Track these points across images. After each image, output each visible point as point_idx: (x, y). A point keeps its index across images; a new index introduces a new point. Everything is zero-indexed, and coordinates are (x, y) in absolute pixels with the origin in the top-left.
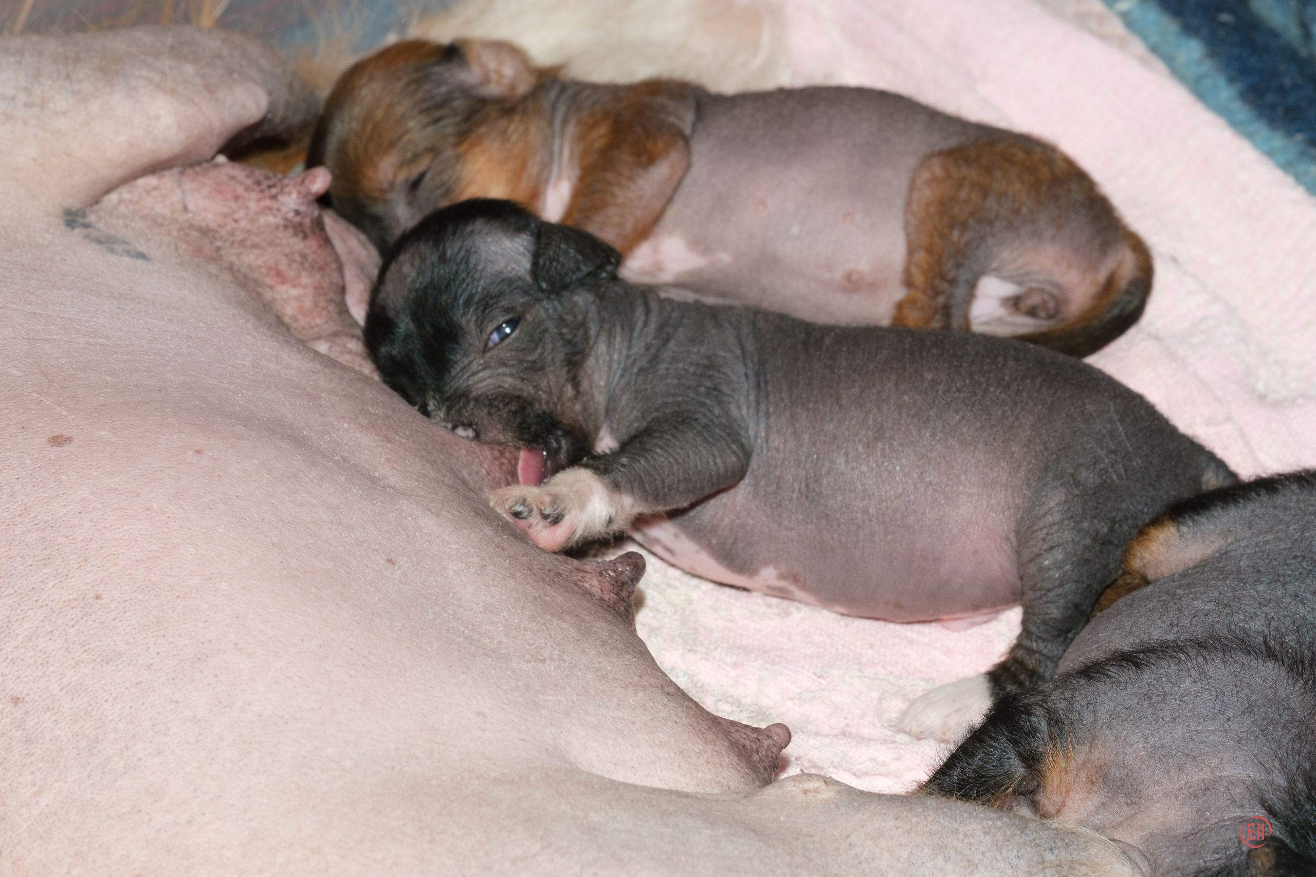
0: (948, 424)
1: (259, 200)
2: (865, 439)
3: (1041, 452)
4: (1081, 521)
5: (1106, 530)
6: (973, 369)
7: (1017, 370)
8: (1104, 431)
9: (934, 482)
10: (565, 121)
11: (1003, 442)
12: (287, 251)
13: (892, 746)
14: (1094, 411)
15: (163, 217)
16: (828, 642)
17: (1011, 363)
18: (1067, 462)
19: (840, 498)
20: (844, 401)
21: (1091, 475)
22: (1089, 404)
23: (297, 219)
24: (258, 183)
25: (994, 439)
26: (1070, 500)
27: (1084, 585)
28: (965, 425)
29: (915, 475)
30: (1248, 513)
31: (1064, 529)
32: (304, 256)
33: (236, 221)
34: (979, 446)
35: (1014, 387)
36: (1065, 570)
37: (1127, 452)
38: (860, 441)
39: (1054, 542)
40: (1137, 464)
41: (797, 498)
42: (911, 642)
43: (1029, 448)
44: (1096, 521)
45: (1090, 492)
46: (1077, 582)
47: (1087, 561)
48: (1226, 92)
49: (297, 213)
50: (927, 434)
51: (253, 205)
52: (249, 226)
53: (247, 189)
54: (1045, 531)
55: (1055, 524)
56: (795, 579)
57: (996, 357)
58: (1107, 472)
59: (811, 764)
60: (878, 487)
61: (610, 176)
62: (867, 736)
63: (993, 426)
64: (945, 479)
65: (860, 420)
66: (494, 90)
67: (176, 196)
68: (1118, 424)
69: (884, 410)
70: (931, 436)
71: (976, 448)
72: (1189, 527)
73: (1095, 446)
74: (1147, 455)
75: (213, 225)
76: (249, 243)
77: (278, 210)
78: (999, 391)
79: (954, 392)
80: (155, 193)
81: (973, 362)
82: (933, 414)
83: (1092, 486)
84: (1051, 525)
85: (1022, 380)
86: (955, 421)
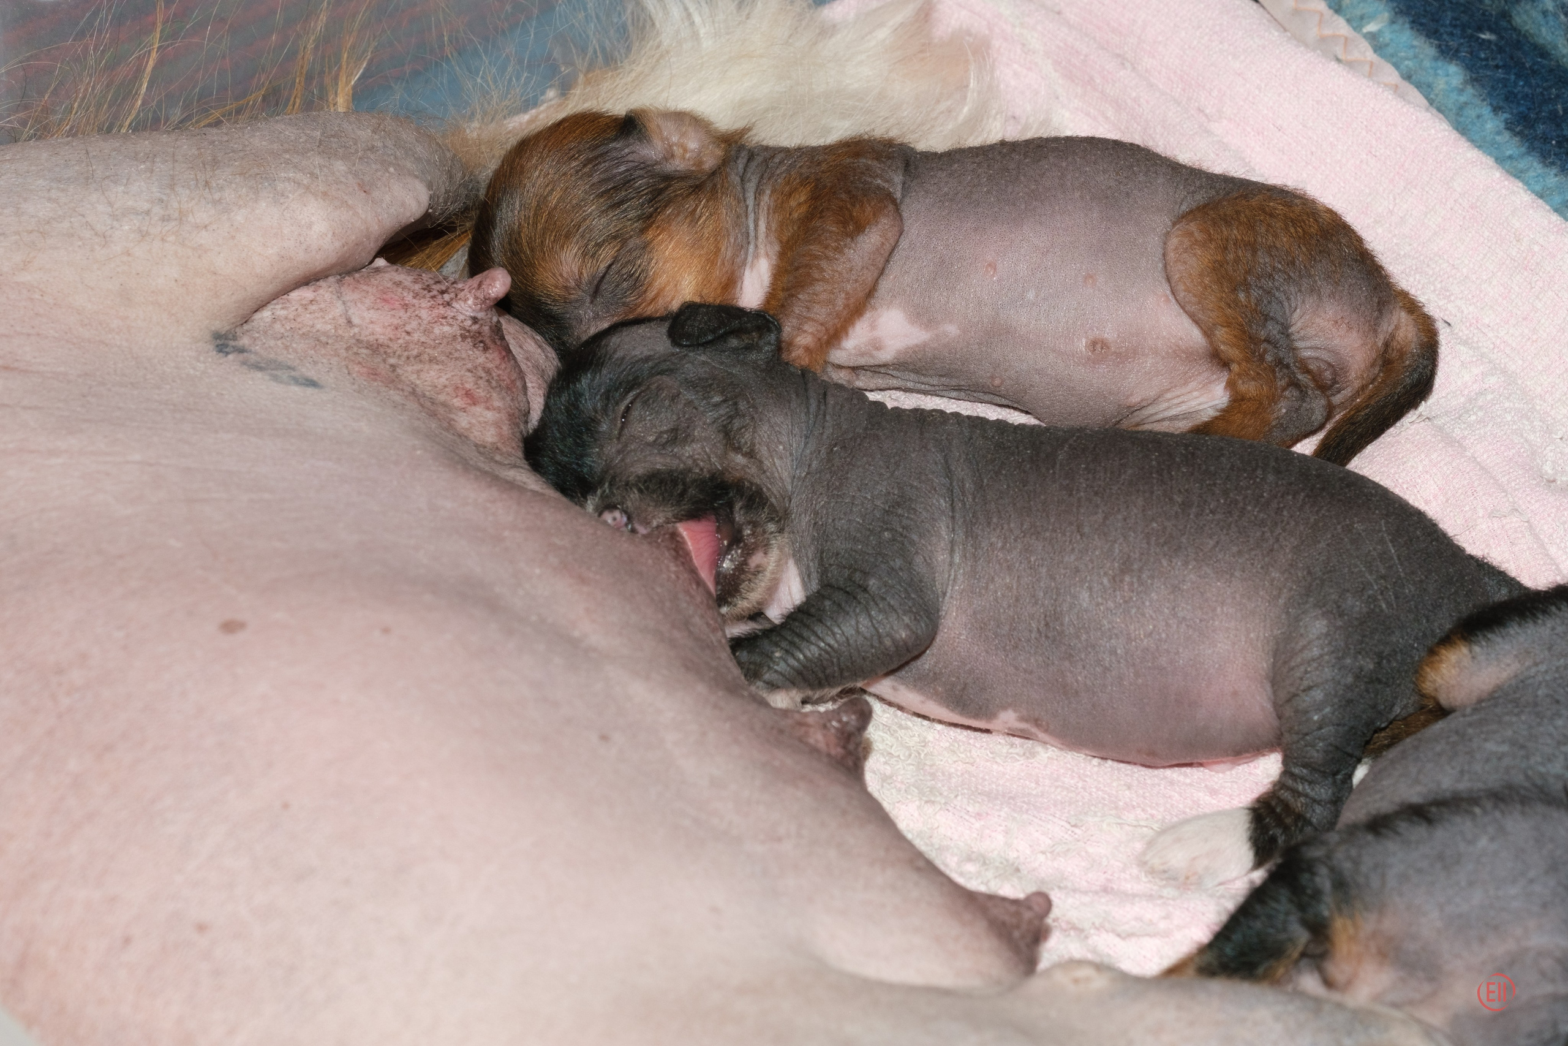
0: (1202, 550)
1: (432, 308)
2: (1110, 572)
3: (1304, 577)
4: (1343, 658)
5: (1371, 666)
6: (1228, 486)
7: (1277, 485)
8: (1375, 553)
9: (1188, 617)
10: (759, 192)
11: (1262, 568)
12: (469, 366)
13: (1159, 902)
14: (1364, 531)
15: (325, 334)
16: (1080, 785)
17: (1271, 478)
18: (1332, 587)
19: (1084, 637)
20: (1086, 530)
21: (1357, 603)
22: (1358, 522)
23: (475, 327)
24: (428, 288)
25: (1252, 564)
26: (1331, 633)
27: (1346, 728)
28: (1221, 550)
29: (1166, 610)
30: (1548, 631)
31: (1323, 667)
32: (488, 372)
33: (408, 333)
34: (1237, 574)
35: (1274, 505)
36: (1324, 712)
37: (1399, 578)
38: (1105, 574)
39: (1313, 681)
40: (1410, 591)
41: (1036, 638)
42: (1172, 783)
43: (1290, 573)
44: (1360, 657)
45: (1356, 623)
46: (1338, 725)
47: (1350, 702)
48: (1492, 124)
49: (475, 320)
50: (1179, 563)
51: (424, 314)
52: (423, 339)
53: (416, 296)
54: (1302, 669)
55: (1313, 660)
56: (1037, 722)
57: (1254, 470)
58: (1376, 600)
59: (1070, 926)
60: (1126, 625)
61: (815, 249)
62: (1130, 892)
63: (1252, 549)
64: (1199, 613)
65: (1105, 550)
66: (678, 165)
67: (338, 309)
68: (1390, 545)
69: (1131, 539)
70: (1183, 565)
71: (1232, 575)
72: (1482, 647)
73: (1364, 569)
74: (1421, 581)
75: (382, 339)
76: (426, 357)
77: (453, 318)
78: (1257, 509)
79: (1208, 515)
80: (314, 307)
81: (1228, 478)
82: (1184, 541)
83: (1358, 616)
84: (1309, 662)
85: (1282, 496)
86: (1210, 547)
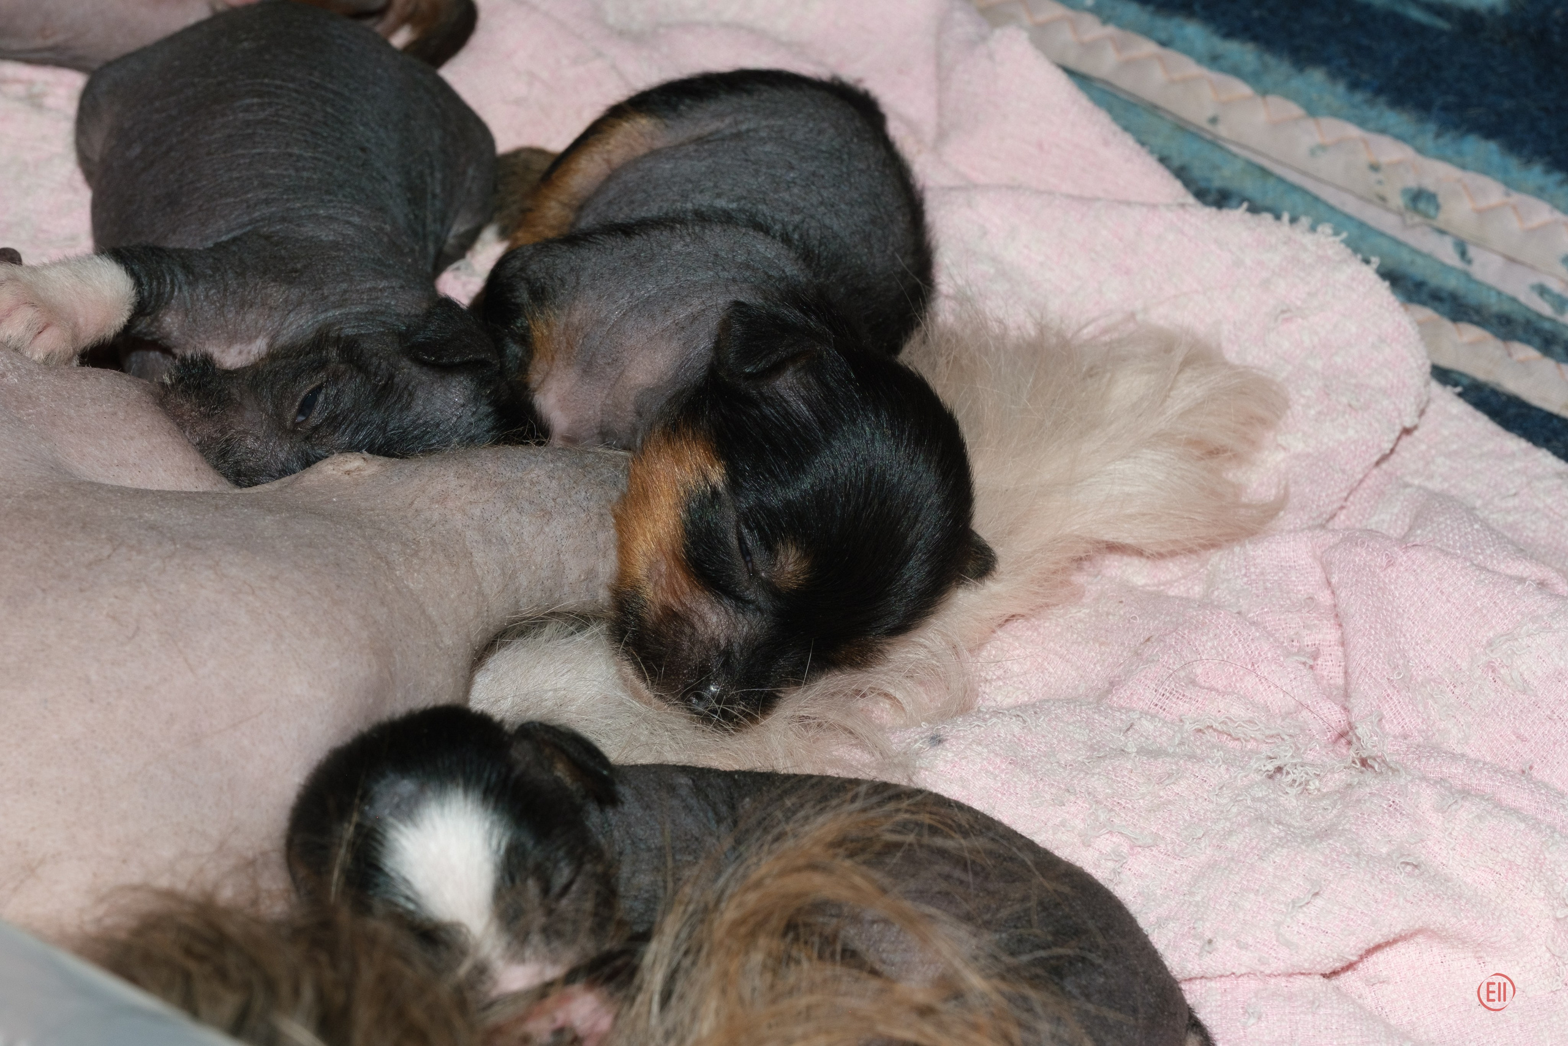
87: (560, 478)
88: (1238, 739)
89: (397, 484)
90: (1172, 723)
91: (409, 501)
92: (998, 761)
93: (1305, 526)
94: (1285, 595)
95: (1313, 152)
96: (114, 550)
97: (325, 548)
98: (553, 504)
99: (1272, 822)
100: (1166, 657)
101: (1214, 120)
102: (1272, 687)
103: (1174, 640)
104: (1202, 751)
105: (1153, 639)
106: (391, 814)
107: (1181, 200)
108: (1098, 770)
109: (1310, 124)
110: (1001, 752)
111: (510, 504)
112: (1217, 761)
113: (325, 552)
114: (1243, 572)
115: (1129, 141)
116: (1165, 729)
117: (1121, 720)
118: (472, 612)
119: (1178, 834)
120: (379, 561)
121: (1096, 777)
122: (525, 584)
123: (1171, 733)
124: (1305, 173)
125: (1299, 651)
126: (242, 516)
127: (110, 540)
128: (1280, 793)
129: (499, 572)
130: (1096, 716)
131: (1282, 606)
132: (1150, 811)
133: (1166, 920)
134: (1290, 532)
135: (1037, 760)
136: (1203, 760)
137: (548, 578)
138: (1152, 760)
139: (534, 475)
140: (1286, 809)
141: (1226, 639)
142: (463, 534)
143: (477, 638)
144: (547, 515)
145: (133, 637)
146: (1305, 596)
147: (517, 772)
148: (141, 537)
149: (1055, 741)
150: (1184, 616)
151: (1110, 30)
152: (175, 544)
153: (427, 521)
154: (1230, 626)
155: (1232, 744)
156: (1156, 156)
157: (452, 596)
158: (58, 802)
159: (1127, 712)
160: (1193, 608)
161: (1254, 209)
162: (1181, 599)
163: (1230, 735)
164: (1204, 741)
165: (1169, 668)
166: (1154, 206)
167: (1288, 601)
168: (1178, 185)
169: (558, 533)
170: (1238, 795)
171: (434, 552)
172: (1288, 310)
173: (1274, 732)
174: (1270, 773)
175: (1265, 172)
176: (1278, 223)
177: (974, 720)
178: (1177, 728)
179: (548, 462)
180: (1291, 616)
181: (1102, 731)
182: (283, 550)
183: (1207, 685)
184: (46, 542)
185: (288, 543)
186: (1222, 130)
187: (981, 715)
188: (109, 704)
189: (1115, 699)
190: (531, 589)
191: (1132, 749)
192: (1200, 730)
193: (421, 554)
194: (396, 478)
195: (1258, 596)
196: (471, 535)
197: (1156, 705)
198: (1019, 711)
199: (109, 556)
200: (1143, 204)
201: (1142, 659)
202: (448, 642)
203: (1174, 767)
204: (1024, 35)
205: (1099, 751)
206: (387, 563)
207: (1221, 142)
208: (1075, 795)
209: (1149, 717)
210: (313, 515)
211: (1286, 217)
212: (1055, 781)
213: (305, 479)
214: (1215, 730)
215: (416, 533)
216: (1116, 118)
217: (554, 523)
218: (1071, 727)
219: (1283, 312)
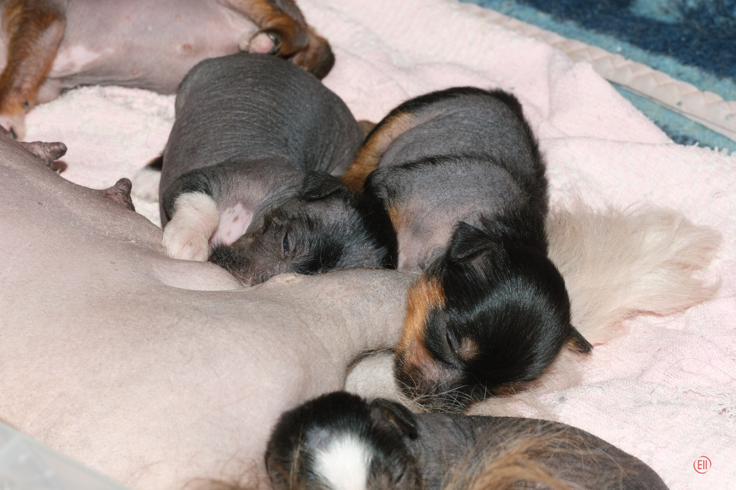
87: (387, 285)
88: (704, 396)
89: (311, 287)
90: (672, 389)
91: (316, 295)
92: (592, 408)
93: (731, 295)
94: (723, 327)
95: (727, 118)
96: (180, 320)
97: (277, 318)
98: (384, 297)
99: (723, 435)
100: (668, 358)
101: (679, 104)
102: (719, 371)
103: (672, 350)
104: (687, 402)
105: (662, 350)
106: (317, 447)
107: (667, 142)
108: (639, 412)
109: (725, 104)
110: (593, 404)
111: (363, 297)
112: (695, 407)
113: (277, 319)
114: (703, 316)
115: (640, 114)
116: (669, 392)
117: (648, 388)
118: (346, 347)
119: (678, 441)
120: (302, 323)
121: (638, 415)
122: (370, 334)
123: (672, 393)
124: (723, 128)
125: (731, 354)
126: (238, 303)
127: (177, 315)
128: (725, 421)
129: (358, 329)
130: (637, 386)
131: (722, 333)
132: (664, 431)
133: (673, 482)
134: (725, 297)
135: (610, 408)
136: (688, 406)
137: (381, 332)
138: (664, 406)
139: (375, 283)
140: (729, 429)
141: (696, 349)
142: (341, 311)
143: (349, 359)
144: (381, 302)
145: (190, 361)
146: (733, 328)
147: (374, 425)
148: (191, 314)
149: (618, 398)
150: (676, 338)
151: (629, 62)
152: (207, 317)
153: (325, 304)
154: (698, 343)
155: (701, 398)
156: (653, 121)
157: (336, 340)
158: (158, 438)
159: (651, 384)
160: (680, 334)
161: (701, 146)
162: (674, 330)
163: (700, 394)
164: (688, 397)
165: (670, 363)
166: (654, 145)
167: (725, 330)
168: (664, 134)
169: (386, 311)
170: (706, 422)
171: (328, 319)
172: (719, 193)
173: (721, 392)
174: (720, 412)
175: (704, 128)
176: (713, 152)
177: (579, 389)
178: (675, 391)
179: (381, 277)
180: (726, 337)
181: (640, 393)
182: (258, 319)
183: (688, 371)
184: (148, 316)
185: (260, 316)
186: (683, 108)
187: (583, 387)
188: (180, 392)
189: (645, 378)
190: (373, 337)
191: (654, 401)
192: (685, 392)
193: (322, 320)
194: (310, 284)
195: (710, 328)
196: (346, 312)
197: (665, 380)
198: (600, 385)
199: (177, 323)
200: (648, 144)
201: (657, 359)
202: (335, 361)
203: (675, 410)
204: (590, 66)
205: (639, 403)
206: (306, 324)
207: (683, 114)
208: (629, 424)
209: (662, 386)
210: (271, 302)
211: (716, 149)
212: (619, 417)
213: (268, 285)
214: (693, 392)
215: (319, 310)
216: (633, 103)
217: (384, 306)
218: (625, 392)
219: (717, 193)
